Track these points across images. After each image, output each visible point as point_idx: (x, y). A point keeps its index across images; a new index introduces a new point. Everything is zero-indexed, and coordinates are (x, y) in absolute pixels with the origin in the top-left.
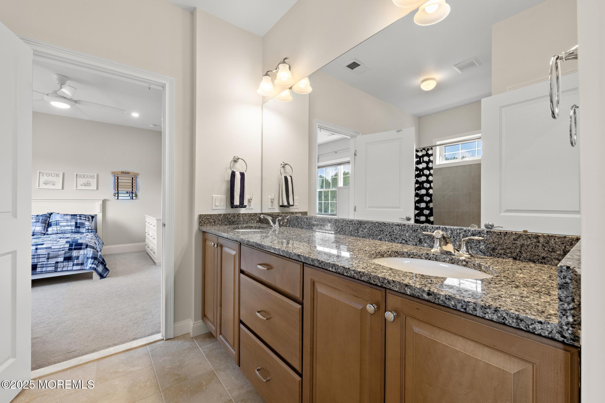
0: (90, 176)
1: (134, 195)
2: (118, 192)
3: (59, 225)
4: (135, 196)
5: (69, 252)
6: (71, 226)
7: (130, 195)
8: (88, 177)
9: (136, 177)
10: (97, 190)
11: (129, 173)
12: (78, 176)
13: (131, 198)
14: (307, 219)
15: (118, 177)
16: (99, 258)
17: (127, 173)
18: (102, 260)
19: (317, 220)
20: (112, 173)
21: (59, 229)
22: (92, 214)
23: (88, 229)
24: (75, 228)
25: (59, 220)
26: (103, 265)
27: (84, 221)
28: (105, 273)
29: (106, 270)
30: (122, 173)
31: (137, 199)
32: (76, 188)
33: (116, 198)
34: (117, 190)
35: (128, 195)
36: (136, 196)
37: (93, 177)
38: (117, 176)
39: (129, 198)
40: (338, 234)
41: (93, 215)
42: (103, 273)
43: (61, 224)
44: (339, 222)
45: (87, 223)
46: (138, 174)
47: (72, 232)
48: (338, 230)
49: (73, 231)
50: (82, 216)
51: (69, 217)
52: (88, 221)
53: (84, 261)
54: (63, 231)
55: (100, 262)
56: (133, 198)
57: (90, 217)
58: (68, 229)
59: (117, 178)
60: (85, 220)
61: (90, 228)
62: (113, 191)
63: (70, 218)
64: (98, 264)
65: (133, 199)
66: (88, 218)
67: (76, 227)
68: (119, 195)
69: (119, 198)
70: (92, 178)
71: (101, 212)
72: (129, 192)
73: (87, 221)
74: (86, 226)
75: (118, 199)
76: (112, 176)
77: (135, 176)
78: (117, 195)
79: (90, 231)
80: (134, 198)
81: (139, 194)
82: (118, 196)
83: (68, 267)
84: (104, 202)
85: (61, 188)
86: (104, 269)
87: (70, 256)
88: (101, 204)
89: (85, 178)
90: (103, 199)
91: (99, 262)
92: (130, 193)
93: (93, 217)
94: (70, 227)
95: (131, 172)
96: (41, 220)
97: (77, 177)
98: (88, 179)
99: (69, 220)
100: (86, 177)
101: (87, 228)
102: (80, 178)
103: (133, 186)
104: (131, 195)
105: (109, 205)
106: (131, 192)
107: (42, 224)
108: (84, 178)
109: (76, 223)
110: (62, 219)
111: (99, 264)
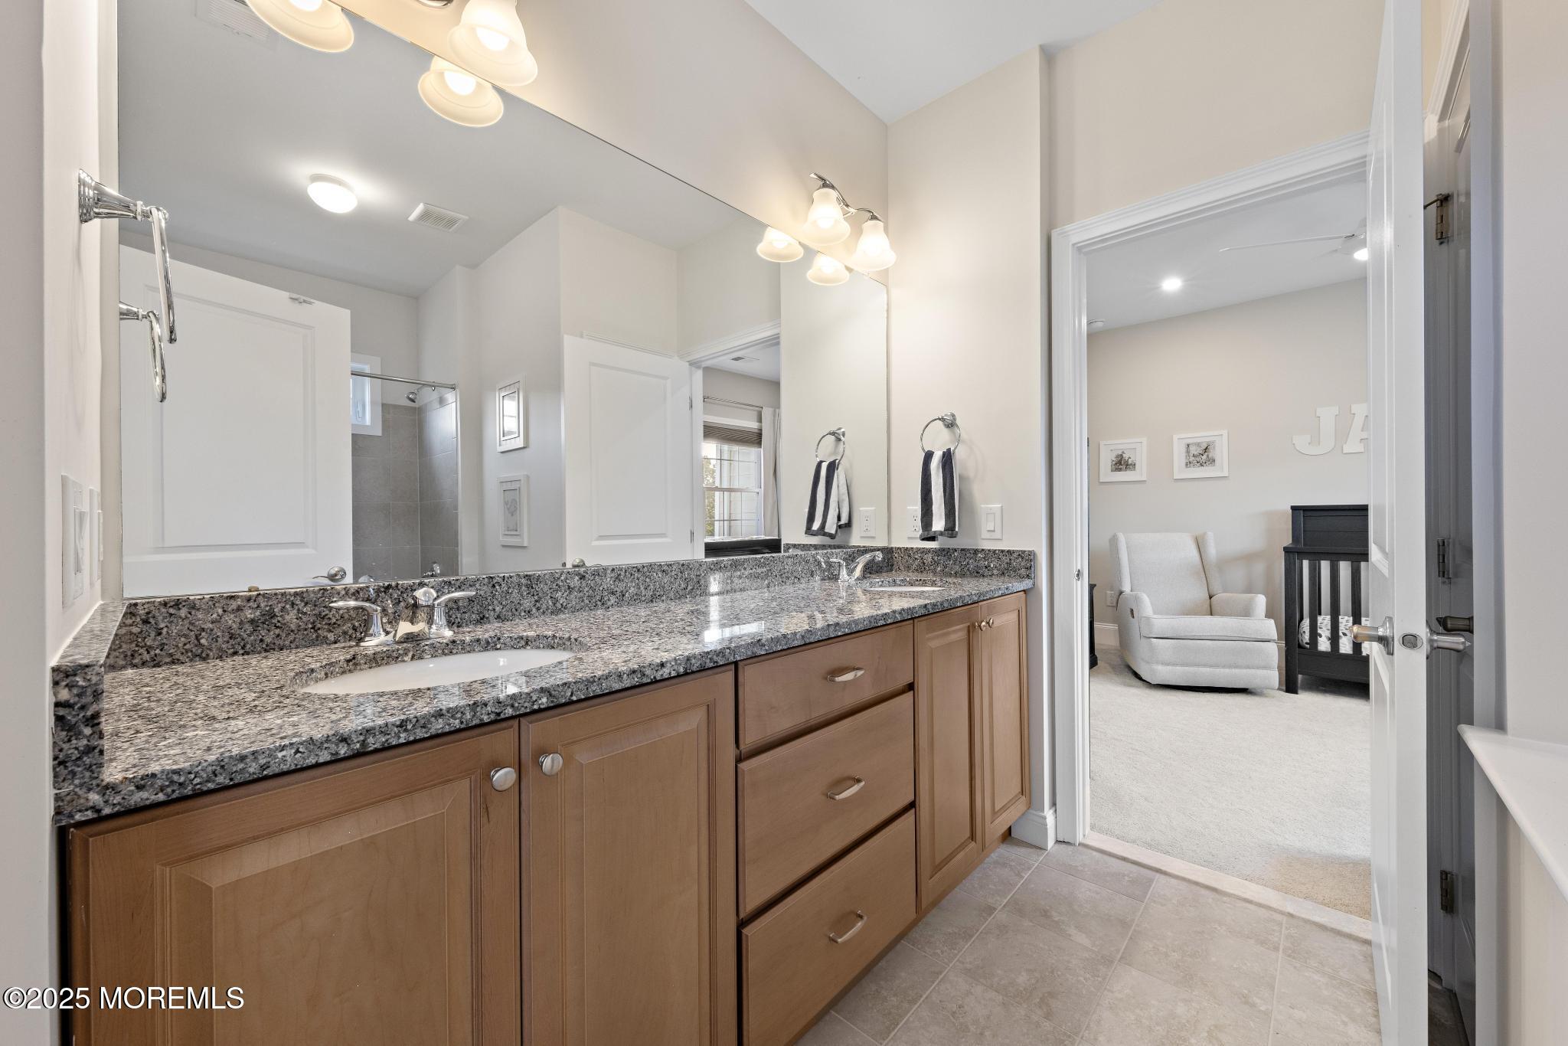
14: (582, 577)
19: (623, 573)
40: (688, 596)
44: (691, 569)
48: (690, 588)
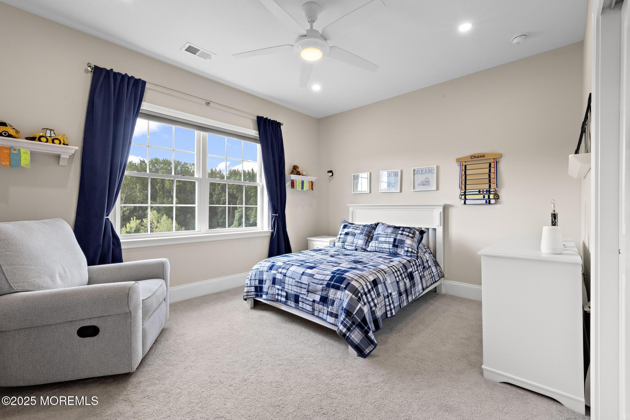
0: (429, 170)
1: (492, 196)
2: (465, 192)
3: (378, 240)
4: (494, 199)
5: (326, 290)
6: (389, 243)
7: (484, 197)
8: (427, 172)
9: (497, 161)
10: (437, 191)
11: (483, 156)
12: (415, 172)
13: (486, 202)
15: (465, 166)
16: (355, 316)
17: (481, 157)
18: (359, 320)
20: (458, 160)
21: (377, 246)
22: (423, 227)
23: (408, 251)
24: (393, 246)
25: (379, 234)
26: (362, 330)
27: (404, 238)
28: (367, 347)
29: (370, 343)
30: (472, 157)
31: (500, 203)
32: (414, 189)
33: (463, 202)
34: (463, 188)
35: (481, 197)
36: (497, 197)
37: (432, 171)
38: (464, 164)
39: (484, 202)
41: (423, 229)
42: (363, 346)
43: (380, 239)
45: (408, 242)
46: (501, 156)
47: (390, 252)
49: (391, 250)
50: (406, 230)
51: (390, 230)
52: (412, 237)
53: (338, 312)
54: (381, 249)
55: (357, 323)
56: (489, 201)
57: (417, 233)
58: (386, 247)
59: (464, 169)
60: (408, 236)
61: (410, 250)
62: (458, 192)
63: (391, 232)
64: (351, 326)
65: (489, 203)
66: (413, 234)
67: (395, 246)
68: (467, 197)
69: (467, 202)
70: (431, 173)
71: (441, 226)
72: (483, 191)
73: (410, 238)
74: (405, 245)
75: (465, 203)
76: (457, 165)
77: (494, 159)
78: (463, 197)
79: (409, 254)
80: (493, 201)
81: (503, 194)
82: (465, 199)
83: (323, 313)
84: (446, 208)
85: (399, 191)
86: (365, 338)
87: (326, 296)
88: (441, 212)
89: (424, 174)
90: (443, 204)
91: (353, 323)
92: (485, 192)
93: (422, 232)
94: (387, 245)
95: (486, 154)
96: (365, 231)
97: (414, 174)
98: (426, 176)
99: (389, 234)
100: (424, 172)
101: (406, 249)
102: (418, 174)
103: (491, 180)
104: (486, 197)
105: (453, 214)
106: (487, 191)
107: (365, 237)
108: (422, 174)
109: (395, 239)
110: (383, 233)
111: (354, 326)
